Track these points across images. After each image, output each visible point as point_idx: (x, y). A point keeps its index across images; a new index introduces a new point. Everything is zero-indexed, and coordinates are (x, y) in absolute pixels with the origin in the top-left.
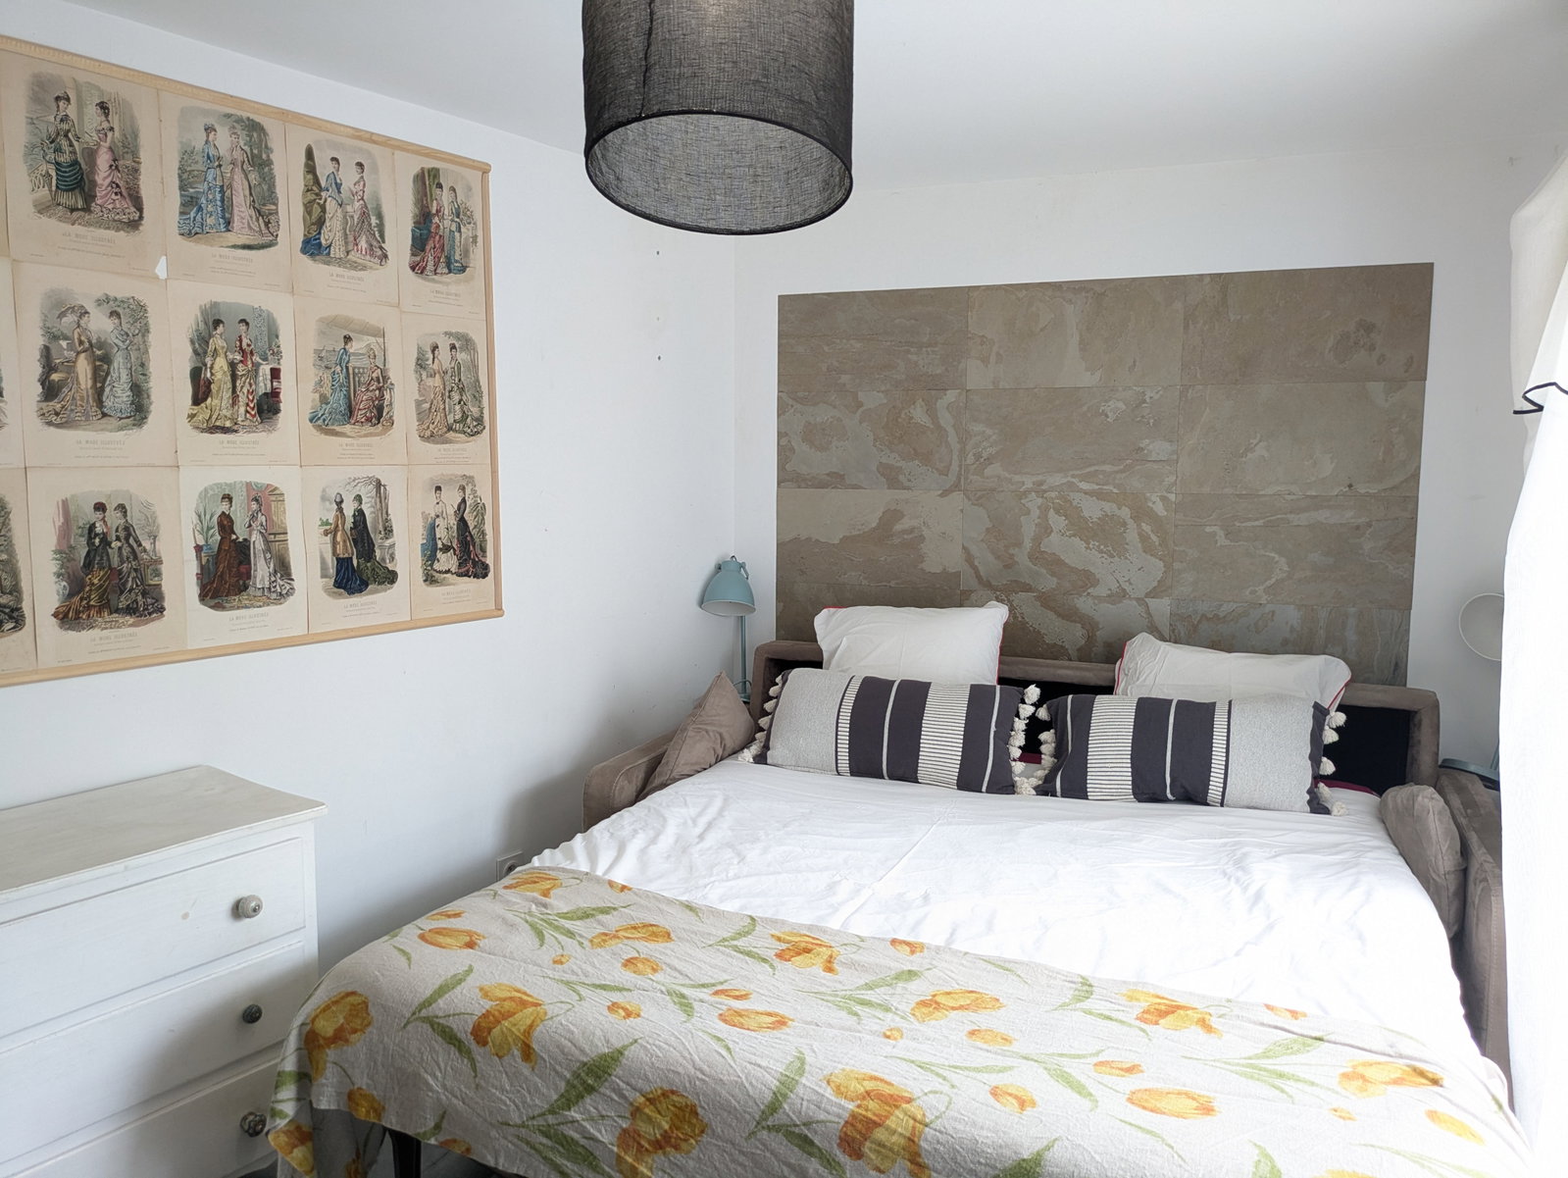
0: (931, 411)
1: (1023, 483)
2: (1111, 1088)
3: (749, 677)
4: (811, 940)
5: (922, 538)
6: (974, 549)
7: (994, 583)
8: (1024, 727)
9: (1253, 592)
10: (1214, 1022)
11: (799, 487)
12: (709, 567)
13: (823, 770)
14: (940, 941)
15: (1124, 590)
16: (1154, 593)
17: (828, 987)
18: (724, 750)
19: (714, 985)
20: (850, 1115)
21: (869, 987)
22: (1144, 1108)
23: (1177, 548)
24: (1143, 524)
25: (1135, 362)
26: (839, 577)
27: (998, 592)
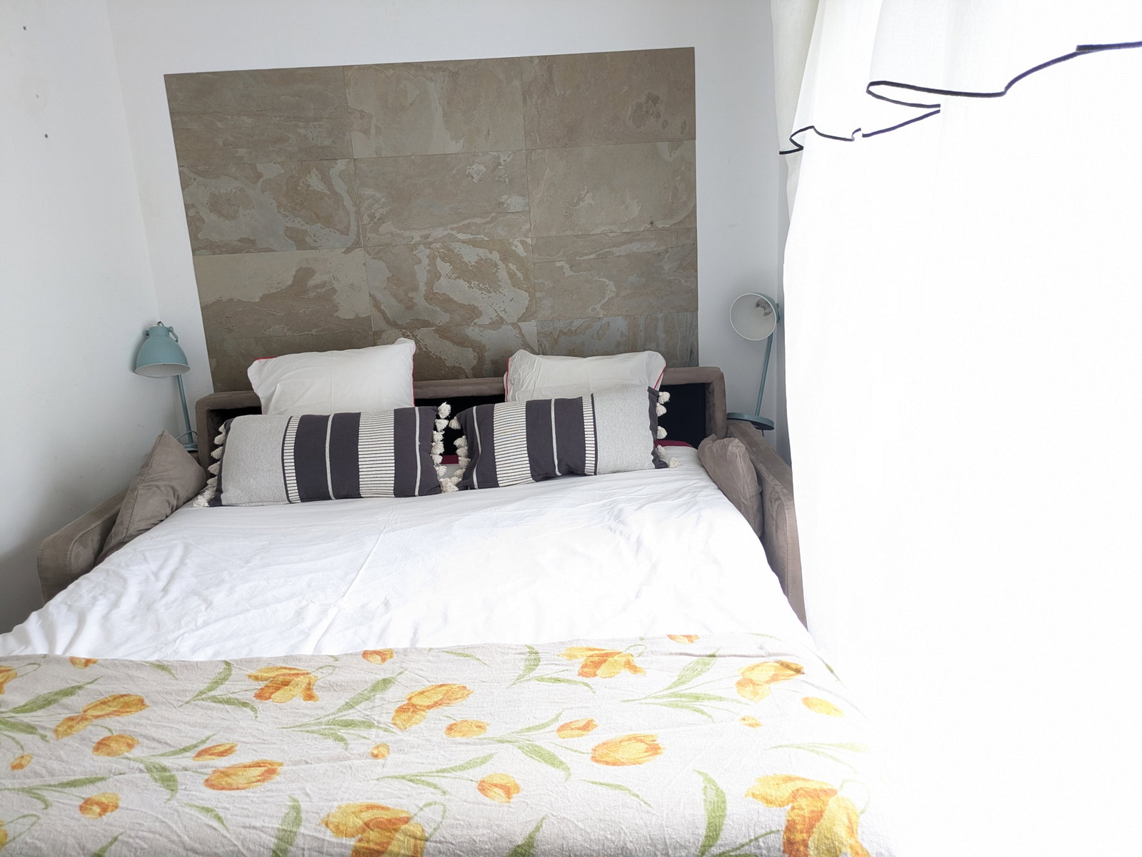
0: (325, 179)
1: (413, 238)
2: (576, 751)
3: (194, 428)
4: (288, 671)
5: (334, 291)
6: (379, 296)
7: (399, 322)
8: (441, 438)
10: (637, 661)
11: (214, 254)
13: (276, 501)
14: (405, 644)
15: (501, 318)
16: (524, 318)
17: (311, 716)
18: (178, 499)
19: (196, 746)
20: (353, 851)
21: (349, 706)
22: (607, 763)
23: (537, 281)
24: (510, 264)
25: (489, 131)
26: (265, 330)
27: (404, 331)
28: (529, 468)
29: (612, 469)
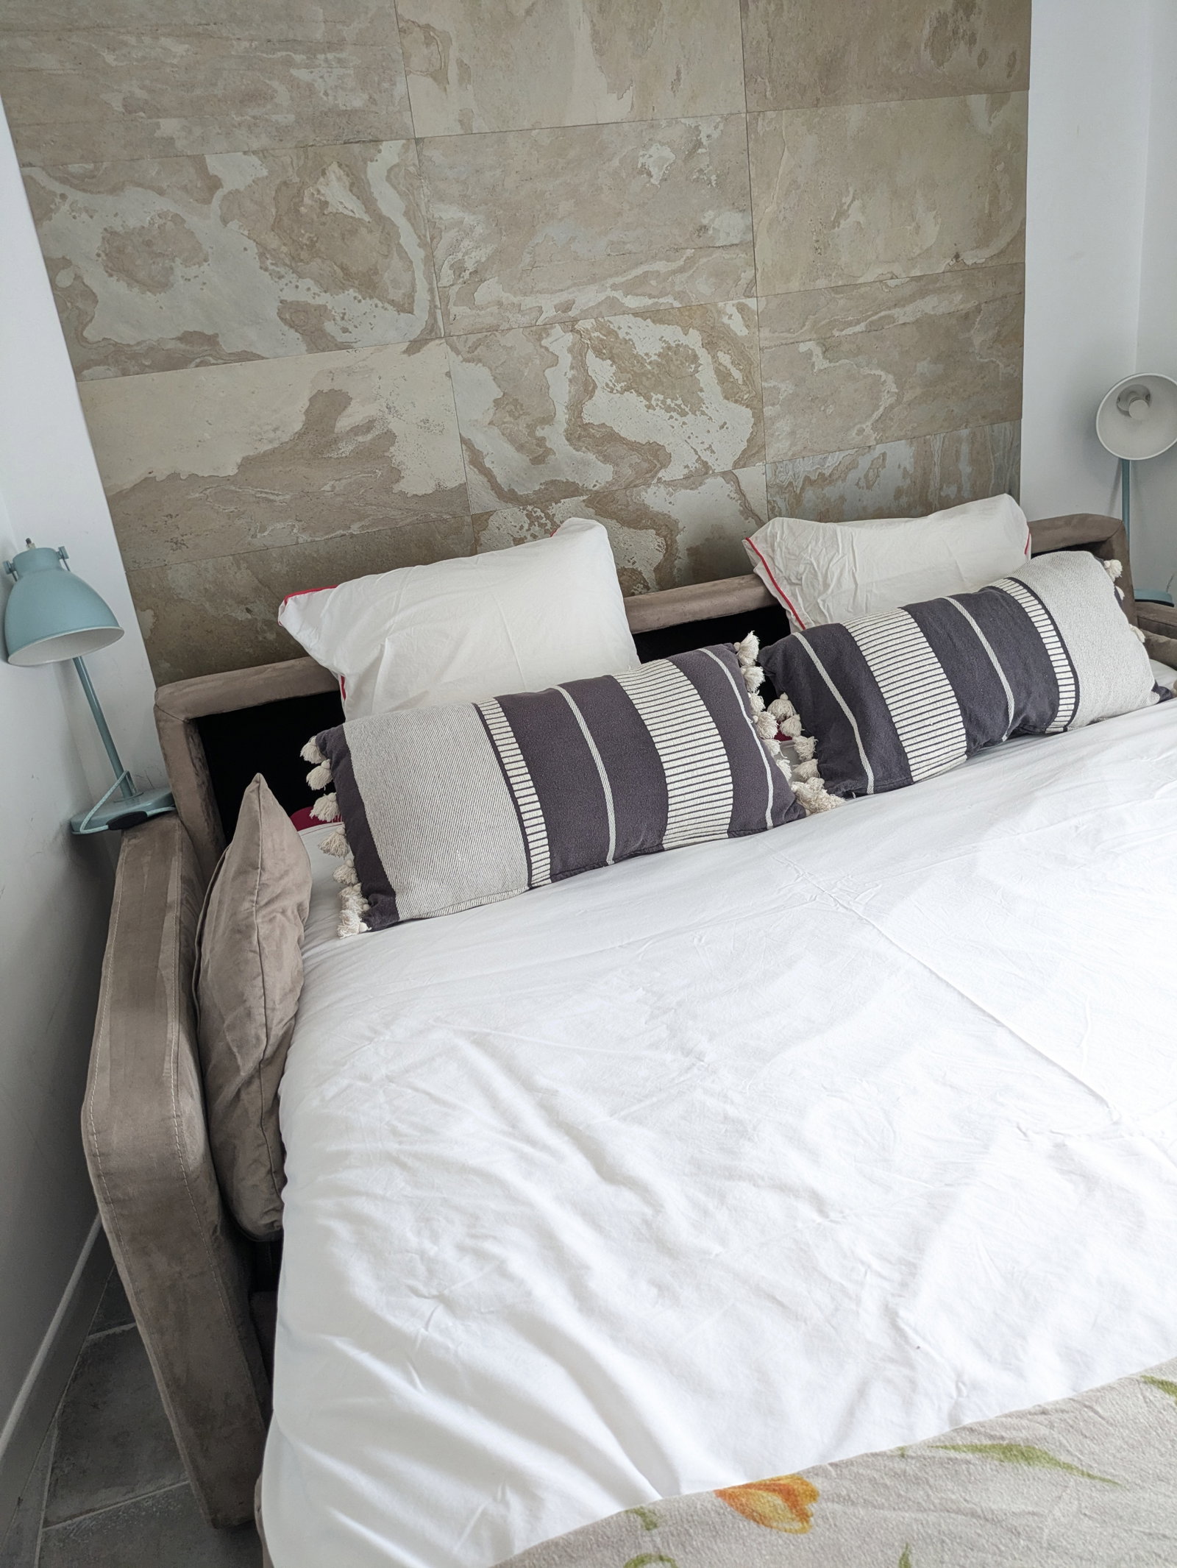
0: (358, 186)
1: (540, 310)
5: (390, 437)
6: (480, 441)
7: (521, 492)
9: (861, 431)
13: (505, 892)
15: (705, 464)
16: (744, 461)
23: (765, 384)
24: (720, 354)
26: (254, 536)
27: (530, 508)
28: (964, 738)
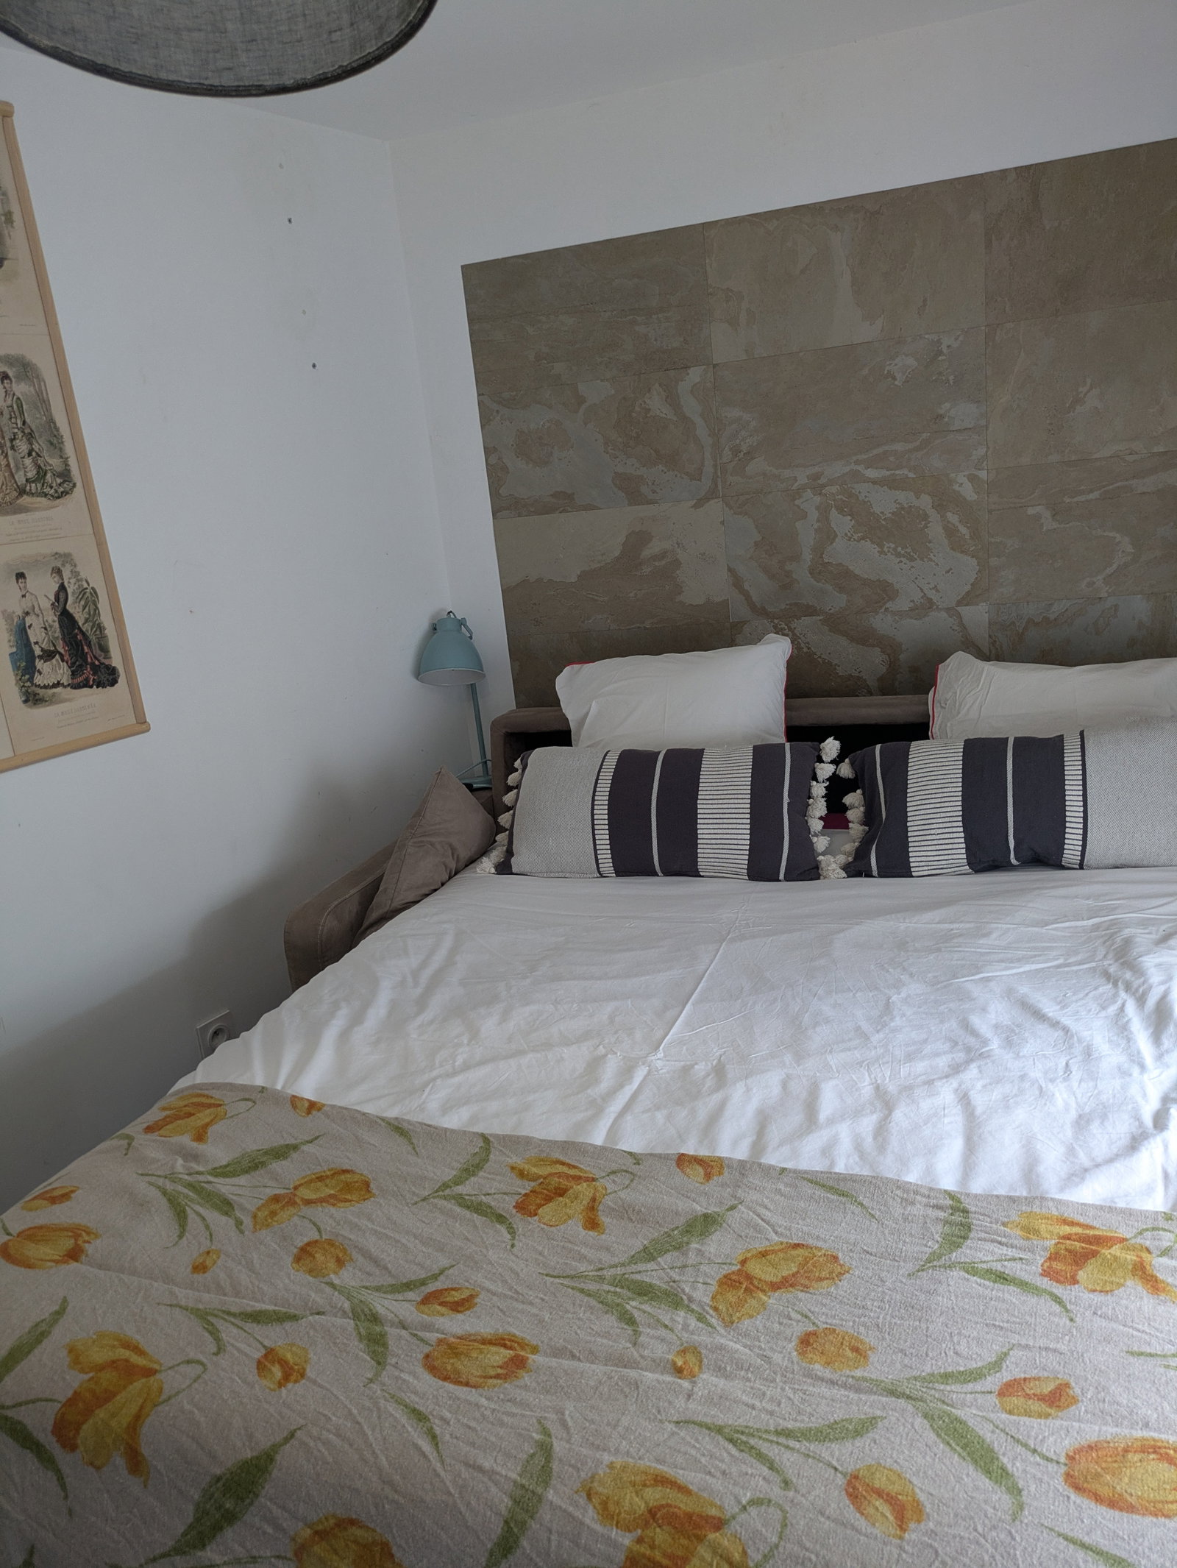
0: (672, 398)
1: (795, 479)
2: (1034, 1451)
3: (489, 756)
4: (565, 1169)
5: (677, 563)
6: (742, 570)
7: (770, 609)
8: (823, 792)
9: (1091, 584)
10: (1161, 1266)
11: (520, 516)
12: (423, 626)
13: (581, 874)
14: (741, 1153)
15: (930, 600)
16: (967, 600)
17: (590, 1262)
18: (458, 861)
19: (423, 1283)
20: (627, 1558)
21: (648, 1254)
22: (1098, 1498)
23: (993, 540)
24: (949, 515)
25: (925, 301)
26: (583, 622)
27: (776, 621)
28: (964, 851)
29: (1111, 861)
